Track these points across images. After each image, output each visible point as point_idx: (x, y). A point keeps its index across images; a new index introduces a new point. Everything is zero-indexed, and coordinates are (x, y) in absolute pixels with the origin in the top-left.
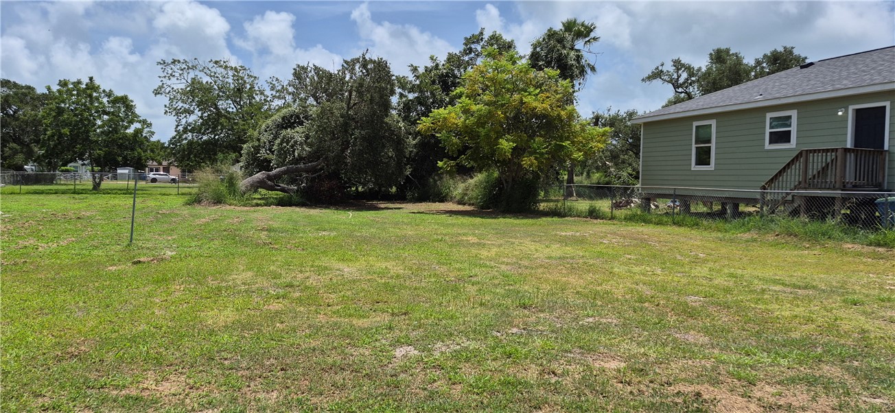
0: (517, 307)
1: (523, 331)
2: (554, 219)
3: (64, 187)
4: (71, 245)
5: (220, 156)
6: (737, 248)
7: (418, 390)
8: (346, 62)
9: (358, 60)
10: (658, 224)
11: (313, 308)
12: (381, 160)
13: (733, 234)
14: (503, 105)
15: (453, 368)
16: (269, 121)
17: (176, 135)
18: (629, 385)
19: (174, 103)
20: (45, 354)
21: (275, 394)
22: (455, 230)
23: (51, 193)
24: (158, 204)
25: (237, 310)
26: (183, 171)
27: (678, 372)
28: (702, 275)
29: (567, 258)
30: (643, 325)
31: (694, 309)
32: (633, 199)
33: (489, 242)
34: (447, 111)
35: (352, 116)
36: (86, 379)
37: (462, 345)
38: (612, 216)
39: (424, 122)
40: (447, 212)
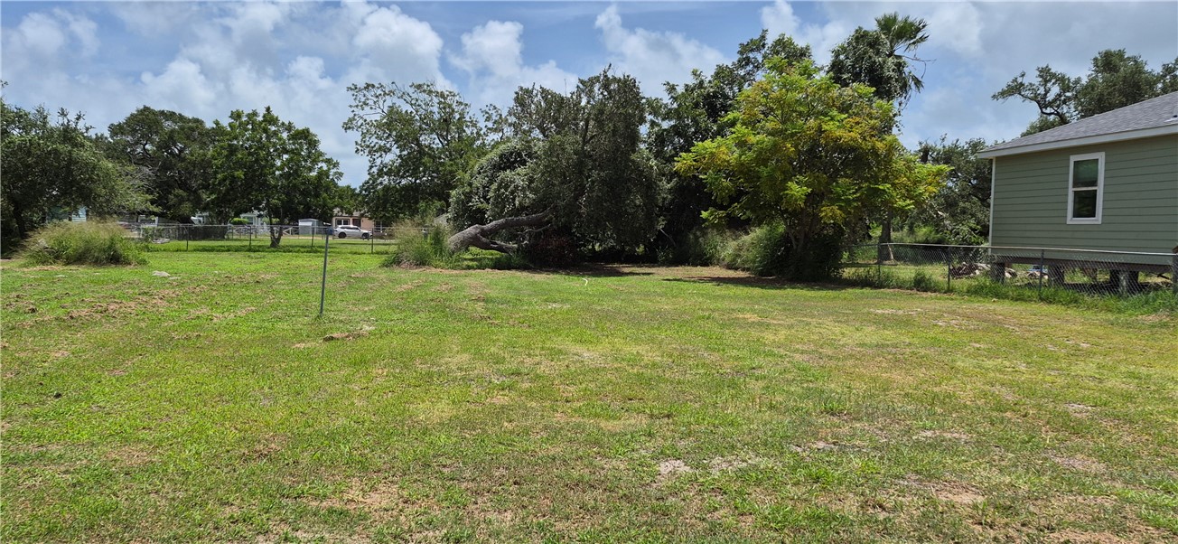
0: (822, 413)
1: (832, 446)
2: (864, 290)
3: (238, 243)
4: (250, 316)
5: (422, 205)
6: (1137, 336)
7: (693, 521)
8: (582, 82)
9: (597, 79)
10: (1017, 300)
11: (548, 404)
12: (626, 210)
13: (1130, 315)
14: (793, 135)
15: (740, 493)
16: (483, 161)
17: (370, 179)
18: (991, 528)
19: (367, 139)
20: (228, 451)
22: (726, 304)
23: (223, 251)
24: (349, 265)
25: (454, 402)
26: (377, 224)
27: (1062, 511)
28: (1088, 373)
29: (888, 345)
30: (1006, 443)
31: (1080, 422)
32: (979, 264)
33: (775, 322)
34: (715, 144)
35: (589, 152)
36: (280, 486)
37: (750, 461)
38: (948, 288)
39: (684, 159)
40: (713, 279)
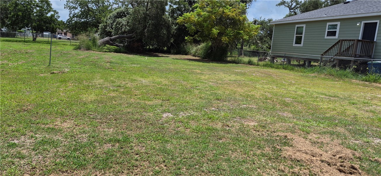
0: (215, 99)
1: (217, 109)
2: (233, 64)
3: (20, 39)
4: (23, 64)
5: (89, 29)
6: (308, 80)
7: (172, 131)
10: (277, 68)
11: (129, 96)
12: (160, 35)
13: (307, 74)
14: (215, 13)
15: (187, 122)
16: (111, 14)
17: (70, 18)
18: (258, 132)
19: (69, 3)
20: (12, 109)
21: (112, 130)
22: (191, 67)
23: (14, 42)
24: (62, 49)
25: (96, 95)
26: (73, 35)
27: (278, 127)
28: (293, 90)
29: (238, 81)
30: (266, 109)
31: (288, 103)
32: (267, 58)
33: (205, 73)
34: (190, 14)
35: (148, 14)
36: (31, 120)
37: (191, 113)
38: (258, 64)
39: (180, 19)
40: (188, 59)
